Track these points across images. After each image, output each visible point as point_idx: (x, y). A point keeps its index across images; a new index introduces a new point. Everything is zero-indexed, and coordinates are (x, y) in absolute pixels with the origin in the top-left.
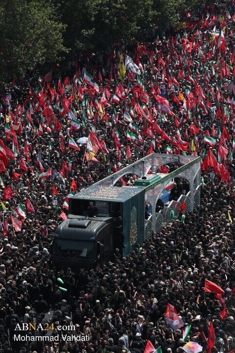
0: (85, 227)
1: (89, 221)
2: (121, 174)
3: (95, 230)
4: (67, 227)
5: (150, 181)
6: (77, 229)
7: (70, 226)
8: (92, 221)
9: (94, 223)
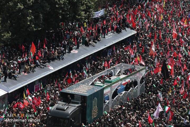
0: (64, 110)
1: (67, 106)
2: (99, 75)
3: (70, 112)
4: (55, 110)
5: (113, 81)
6: (60, 111)
7: (57, 109)
8: (70, 107)
9: (70, 108)
